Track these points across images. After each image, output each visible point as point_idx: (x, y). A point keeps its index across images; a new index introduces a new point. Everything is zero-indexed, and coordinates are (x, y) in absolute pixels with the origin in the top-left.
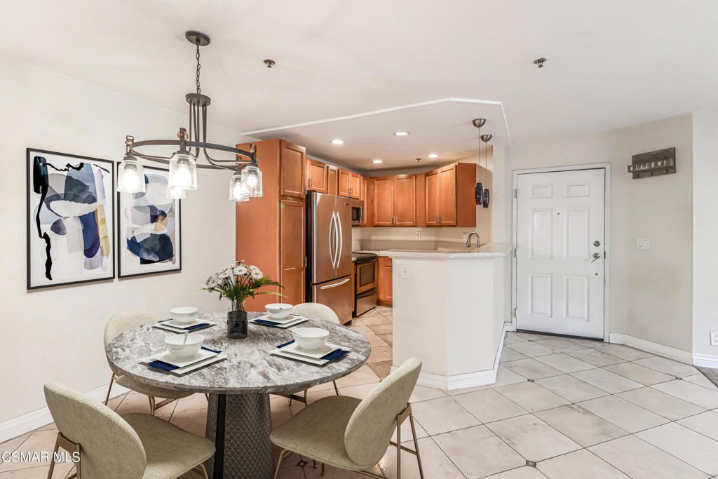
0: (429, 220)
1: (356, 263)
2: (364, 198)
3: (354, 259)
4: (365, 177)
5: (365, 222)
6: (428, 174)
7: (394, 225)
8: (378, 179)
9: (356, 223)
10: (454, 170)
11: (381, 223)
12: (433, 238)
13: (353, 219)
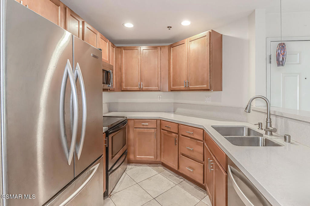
0: (173, 86)
1: (107, 134)
2: (113, 63)
3: (105, 129)
4: (113, 46)
5: (114, 87)
6: (171, 46)
7: (141, 90)
8: (125, 48)
9: (106, 86)
10: (208, 37)
11: (129, 88)
12: (172, 101)
13: (103, 83)
